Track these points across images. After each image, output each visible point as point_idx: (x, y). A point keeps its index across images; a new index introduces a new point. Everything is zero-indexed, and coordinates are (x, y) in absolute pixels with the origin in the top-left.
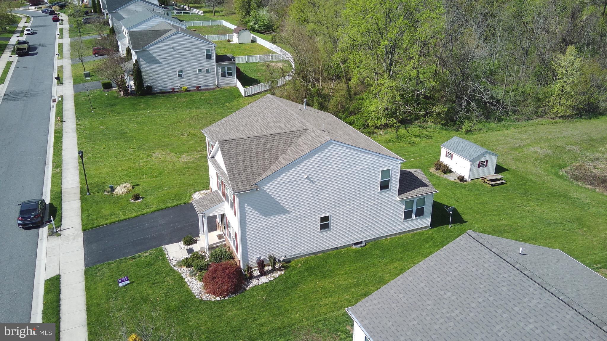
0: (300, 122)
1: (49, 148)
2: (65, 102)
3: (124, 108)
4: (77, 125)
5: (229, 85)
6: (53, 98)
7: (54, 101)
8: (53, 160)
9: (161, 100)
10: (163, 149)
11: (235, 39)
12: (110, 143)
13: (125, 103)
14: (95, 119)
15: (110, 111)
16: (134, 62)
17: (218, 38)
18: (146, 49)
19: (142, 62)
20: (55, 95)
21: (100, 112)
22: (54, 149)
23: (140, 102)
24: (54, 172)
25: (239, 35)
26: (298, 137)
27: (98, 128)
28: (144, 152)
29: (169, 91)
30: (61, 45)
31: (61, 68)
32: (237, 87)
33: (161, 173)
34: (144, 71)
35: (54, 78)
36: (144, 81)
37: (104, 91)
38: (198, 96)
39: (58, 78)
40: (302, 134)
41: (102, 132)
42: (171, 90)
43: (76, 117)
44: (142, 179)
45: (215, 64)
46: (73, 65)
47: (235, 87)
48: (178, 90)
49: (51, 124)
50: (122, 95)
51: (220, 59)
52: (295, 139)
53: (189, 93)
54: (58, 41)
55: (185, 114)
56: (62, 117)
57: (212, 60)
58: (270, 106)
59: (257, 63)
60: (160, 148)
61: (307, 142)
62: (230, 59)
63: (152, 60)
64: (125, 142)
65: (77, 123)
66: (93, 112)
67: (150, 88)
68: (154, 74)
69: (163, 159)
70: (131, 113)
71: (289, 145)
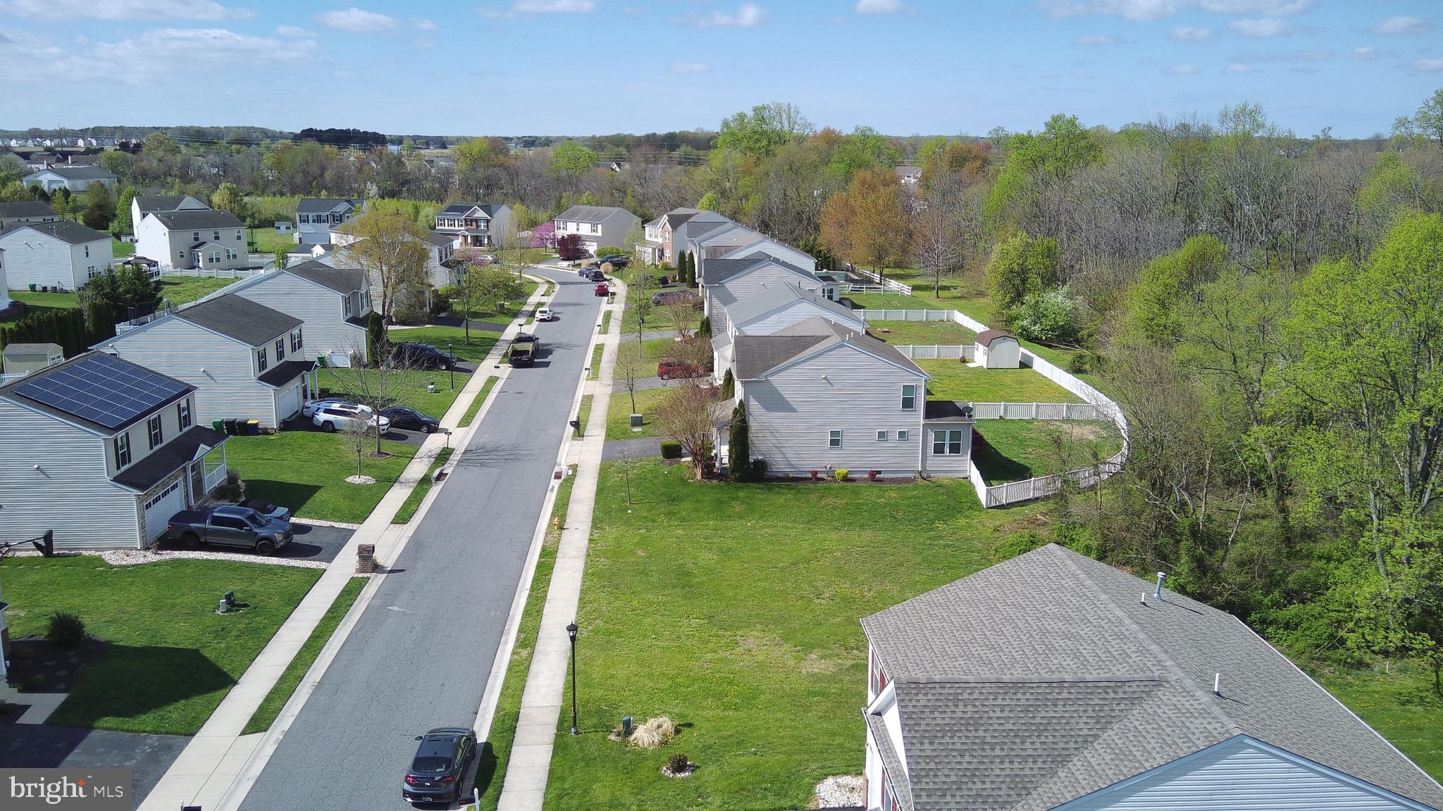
0: (1143, 651)
1: (521, 592)
2: (578, 481)
3: (697, 510)
4: (591, 540)
5: (950, 475)
6: (557, 469)
7: (558, 476)
8: (521, 624)
9: (782, 498)
10: (765, 628)
11: (980, 357)
12: (651, 597)
13: (700, 497)
14: (631, 531)
15: (667, 514)
16: (737, 402)
17: (938, 353)
18: (766, 377)
19: (754, 406)
20: (563, 462)
21: (644, 514)
22: (530, 596)
23: (734, 499)
24: (515, 657)
25: (991, 350)
26: (1133, 700)
27: (633, 553)
28: (721, 632)
29: (804, 476)
30: (599, 349)
31: (588, 399)
32: (970, 481)
33: (749, 699)
34: (753, 425)
35: (569, 423)
36: (752, 448)
37: (662, 462)
38: (870, 494)
39: (576, 425)
40: (1148, 693)
41: (637, 564)
42: (810, 475)
43: (594, 519)
44: (704, 708)
45: (922, 421)
46: (612, 396)
47: (963, 481)
48: (824, 476)
49: (538, 532)
50: (699, 477)
51: (936, 409)
52: (1122, 706)
53: (849, 485)
54: (596, 339)
55: (832, 539)
56: (563, 518)
57: (915, 411)
58: (1054, 579)
59: (1028, 422)
60: (759, 627)
61: (1163, 724)
62: (960, 412)
63: (777, 403)
64: (684, 597)
65: (591, 535)
66: (629, 512)
67: (761, 466)
68: (776, 434)
69: (761, 658)
70: (711, 523)
71: (1103, 722)
